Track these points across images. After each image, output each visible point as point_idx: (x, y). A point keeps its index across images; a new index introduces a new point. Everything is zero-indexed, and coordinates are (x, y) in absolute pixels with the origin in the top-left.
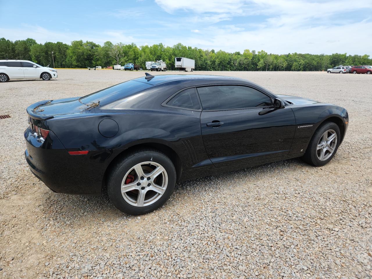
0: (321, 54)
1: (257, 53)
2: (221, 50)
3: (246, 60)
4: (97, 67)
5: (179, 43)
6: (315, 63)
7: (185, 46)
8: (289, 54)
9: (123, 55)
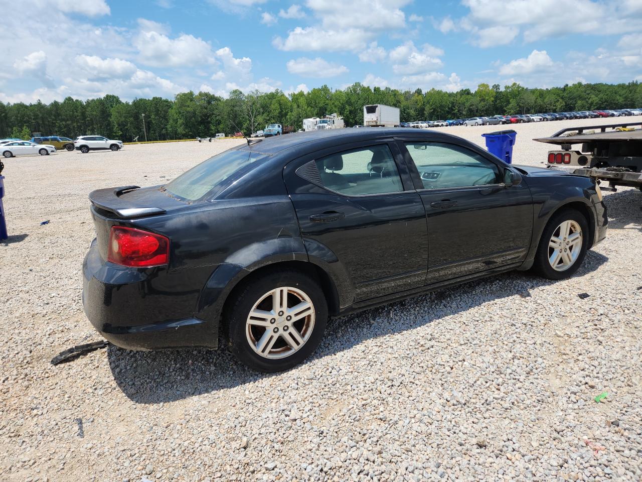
0: (631, 82)
1: (502, 89)
2: (433, 89)
3: (483, 103)
4: (217, 134)
5: (356, 83)
6: (621, 100)
7: (366, 87)
8: (567, 85)
9: (261, 110)
